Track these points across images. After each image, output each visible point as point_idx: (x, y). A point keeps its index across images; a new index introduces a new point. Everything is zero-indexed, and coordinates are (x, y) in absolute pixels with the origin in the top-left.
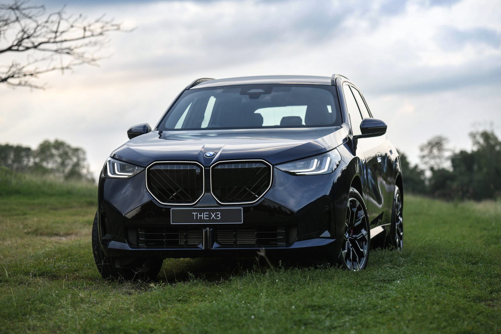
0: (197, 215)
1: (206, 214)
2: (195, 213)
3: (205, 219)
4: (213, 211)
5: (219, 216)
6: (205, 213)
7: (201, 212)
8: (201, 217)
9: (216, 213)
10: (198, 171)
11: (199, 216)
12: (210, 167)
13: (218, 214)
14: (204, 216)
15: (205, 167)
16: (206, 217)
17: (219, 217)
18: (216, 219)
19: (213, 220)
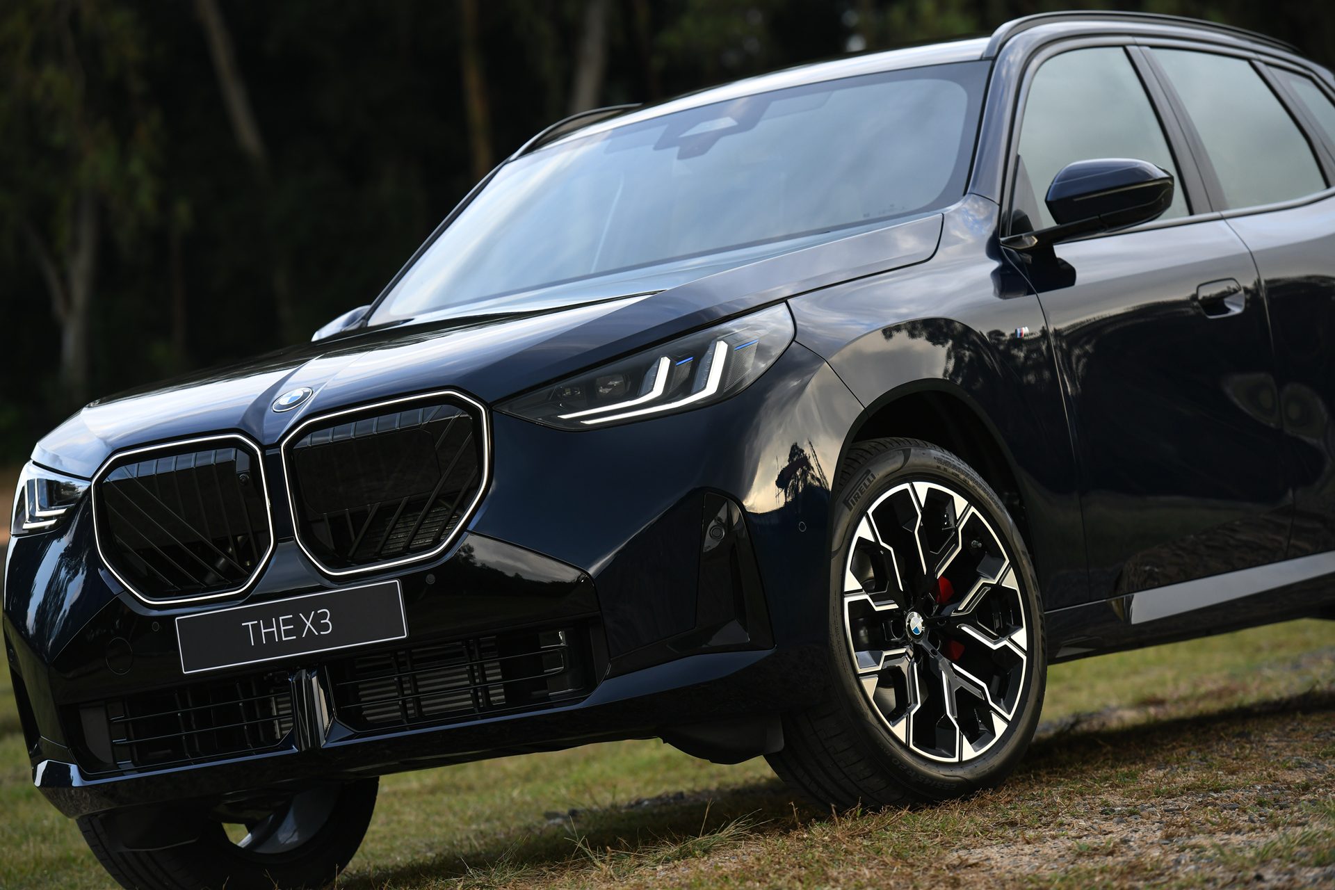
0: (256, 628)
1: (286, 622)
2: (250, 623)
3: (284, 639)
4: (307, 607)
5: (327, 621)
6: (281, 618)
7: (267, 616)
8: (270, 636)
9: (316, 613)
10: (243, 465)
11: (263, 631)
12: (278, 444)
13: (324, 616)
14: (280, 629)
15: (263, 448)
16: (288, 633)
17: (326, 627)
18: (319, 633)
19: (312, 641)
